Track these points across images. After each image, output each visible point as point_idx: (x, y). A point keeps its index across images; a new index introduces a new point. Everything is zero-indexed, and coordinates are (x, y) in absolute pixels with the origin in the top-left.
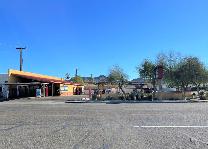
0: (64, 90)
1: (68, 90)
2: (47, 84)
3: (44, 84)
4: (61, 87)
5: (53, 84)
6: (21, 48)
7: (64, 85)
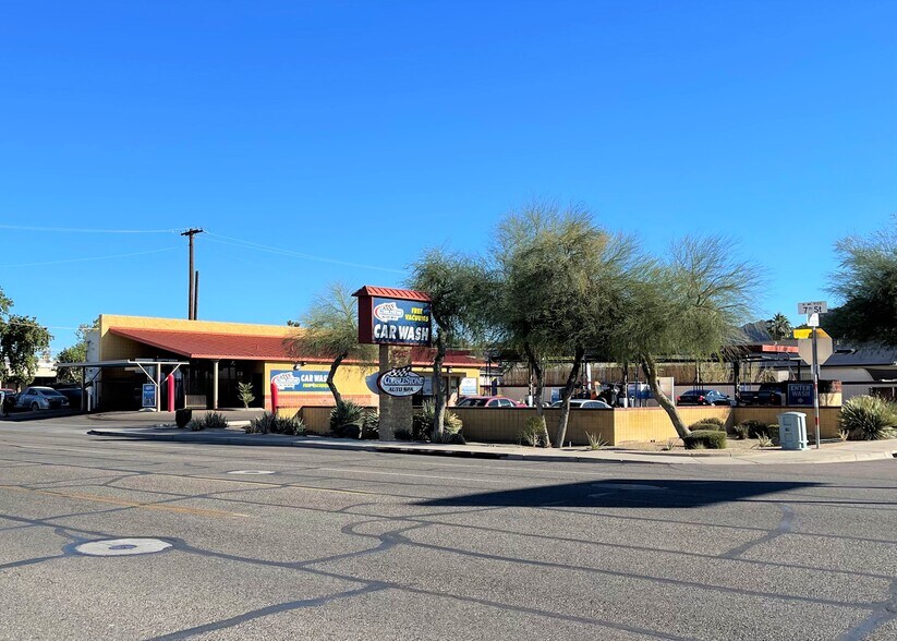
0: (298, 388)
1: (325, 385)
2: (180, 363)
3: (159, 363)
4: (274, 373)
5: (217, 364)
6: (190, 233)
7: (298, 367)
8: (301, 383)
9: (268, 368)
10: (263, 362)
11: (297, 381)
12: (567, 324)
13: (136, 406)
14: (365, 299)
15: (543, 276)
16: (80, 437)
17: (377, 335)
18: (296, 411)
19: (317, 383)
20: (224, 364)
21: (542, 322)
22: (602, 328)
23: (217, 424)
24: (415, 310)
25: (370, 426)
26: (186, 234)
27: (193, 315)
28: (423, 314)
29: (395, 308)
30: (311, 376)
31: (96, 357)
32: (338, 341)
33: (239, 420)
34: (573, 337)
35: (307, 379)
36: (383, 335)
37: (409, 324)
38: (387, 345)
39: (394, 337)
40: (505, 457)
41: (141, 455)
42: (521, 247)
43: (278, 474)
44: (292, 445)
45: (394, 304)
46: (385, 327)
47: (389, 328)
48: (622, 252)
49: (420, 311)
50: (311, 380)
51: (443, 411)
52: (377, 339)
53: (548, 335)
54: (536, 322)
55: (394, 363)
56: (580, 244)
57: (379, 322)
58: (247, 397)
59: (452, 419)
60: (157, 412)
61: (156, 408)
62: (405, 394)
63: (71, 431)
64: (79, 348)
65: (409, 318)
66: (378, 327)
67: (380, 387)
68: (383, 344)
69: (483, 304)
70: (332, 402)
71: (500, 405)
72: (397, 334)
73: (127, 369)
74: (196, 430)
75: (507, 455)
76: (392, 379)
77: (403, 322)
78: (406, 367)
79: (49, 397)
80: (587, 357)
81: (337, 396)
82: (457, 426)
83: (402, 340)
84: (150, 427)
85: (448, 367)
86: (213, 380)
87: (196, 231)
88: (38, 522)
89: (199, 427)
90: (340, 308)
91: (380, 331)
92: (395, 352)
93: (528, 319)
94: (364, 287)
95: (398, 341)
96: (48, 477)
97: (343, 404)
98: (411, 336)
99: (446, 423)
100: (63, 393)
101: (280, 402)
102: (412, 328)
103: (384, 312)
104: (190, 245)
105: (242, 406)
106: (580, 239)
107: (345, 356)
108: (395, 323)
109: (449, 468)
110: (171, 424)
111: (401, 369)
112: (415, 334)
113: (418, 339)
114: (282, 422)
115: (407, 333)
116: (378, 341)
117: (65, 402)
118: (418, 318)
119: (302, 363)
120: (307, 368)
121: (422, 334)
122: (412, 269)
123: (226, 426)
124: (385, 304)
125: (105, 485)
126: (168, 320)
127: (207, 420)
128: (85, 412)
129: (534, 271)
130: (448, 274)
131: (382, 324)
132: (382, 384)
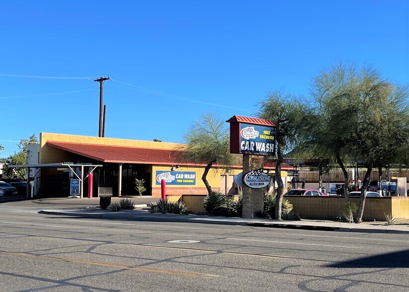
0: (174, 183)
1: (192, 181)
2: (97, 166)
3: (83, 166)
4: (158, 173)
5: (121, 167)
6: (101, 80)
7: (174, 169)
8: (176, 179)
9: (155, 169)
10: (151, 165)
11: (173, 178)
12: (369, 142)
13: (66, 194)
14: (235, 124)
15: (351, 111)
16: (33, 215)
17: (242, 148)
18: (179, 198)
19: (186, 179)
20: (125, 166)
21: (351, 141)
22: (391, 145)
23: (128, 206)
24: (266, 132)
25: (230, 208)
26: (98, 80)
27: (101, 134)
28: (271, 135)
29: (254, 130)
30: (182, 175)
31: (34, 161)
32: (209, 153)
33: (140, 203)
34: (372, 151)
35: (179, 177)
36: (246, 148)
37: (262, 141)
38: (249, 154)
39: (253, 150)
40: (338, 229)
41: (95, 229)
42: (331, 93)
43: (202, 242)
44: (187, 221)
45: (253, 128)
46: (247, 143)
47: (250, 144)
48: (400, 96)
49: (268, 132)
50: (182, 177)
51: (281, 199)
52: (242, 151)
53: (356, 149)
54: (348, 141)
55: (252, 166)
56: (375, 91)
57: (244, 139)
58: (141, 189)
59: (287, 204)
60: (81, 198)
61: (80, 195)
62: (260, 187)
63: (27, 211)
64: (20, 155)
65: (262, 137)
66: (243, 142)
67: (244, 182)
68: (246, 154)
69: (308, 129)
70: (206, 192)
71: (312, 195)
72: (255, 147)
73: (59, 169)
74: (115, 211)
75: (338, 228)
76: (252, 177)
77: (258, 140)
78: (260, 170)
79: (4, 188)
80: (358, 164)
81: (209, 188)
82: (289, 208)
83: (258, 152)
84: (80, 208)
85: (268, 170)
86: (118, 177)
87: (105, 79)
88: (63, 283)
89: (117, 208)
90: (209, 130)
91: (244, 145)
92: (253, 159)
93: (343, 139)
94: (235, 116)
95: (255, 152)
96: (41, 246)
97: (214, 193)
98: (263, 149)
99: (283, 207)
100: (13, 185)
101: (167, 192)
102: (264, 144)
103: (247, 133)
104: (101, 88)
105: (138, 194)
106: (374, 88)
107: (215, 162)
108: (254, 141)
109: (315, 238)
110: (95, 206)
111: (257, 170)
112: (266, 148)
113: (267, 151)
114: (172, 205)
115: (261, 147)
116: (243, 151)
117: (15, 191)
118: (267, 137)
119: (177, 167)
120: (179, 169)
121: (270, 148)
122: (260, 105)
123: (134, 208)
124: (247, 128)
125: (88, 251)
126: (86, 137)
127: (121, 204)
128: (29, 198)
129: (347, 108)
130: (283, 109)
131: (246, 141)
132: (245, 180)
